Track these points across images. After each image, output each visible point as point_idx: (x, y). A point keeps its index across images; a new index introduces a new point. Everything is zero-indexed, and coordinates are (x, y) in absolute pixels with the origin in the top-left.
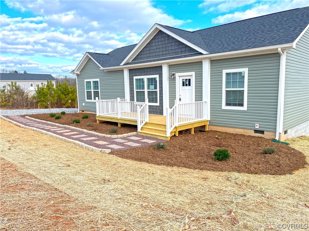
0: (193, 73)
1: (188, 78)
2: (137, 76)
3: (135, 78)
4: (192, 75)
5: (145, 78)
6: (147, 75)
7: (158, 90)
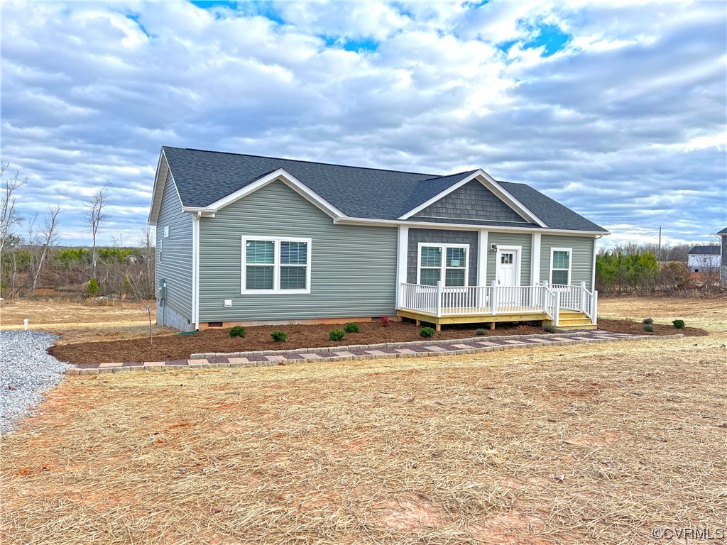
0: (519, 248)
1: (509, 253)
2: (425, 242)
3: (421, 245)
4: (517, 249)
5: (444, 247)
6: (447, 242)
7: (467, 268)
